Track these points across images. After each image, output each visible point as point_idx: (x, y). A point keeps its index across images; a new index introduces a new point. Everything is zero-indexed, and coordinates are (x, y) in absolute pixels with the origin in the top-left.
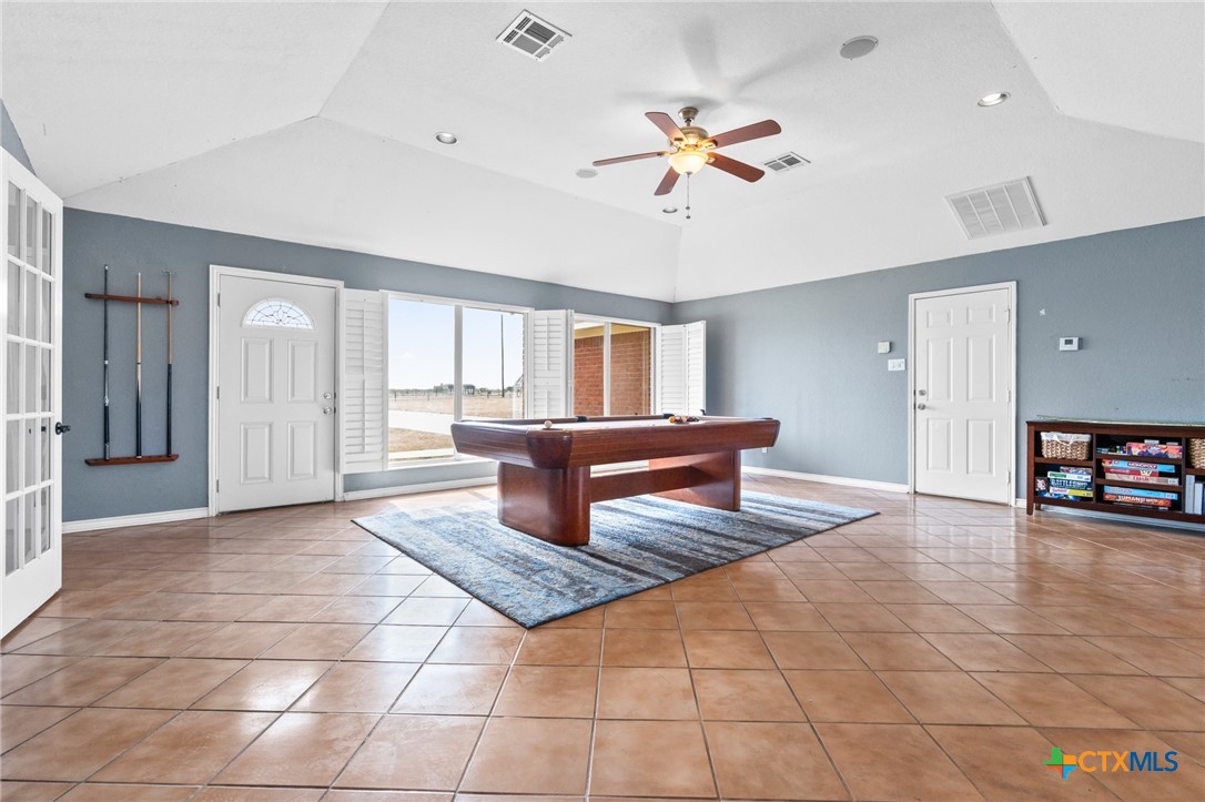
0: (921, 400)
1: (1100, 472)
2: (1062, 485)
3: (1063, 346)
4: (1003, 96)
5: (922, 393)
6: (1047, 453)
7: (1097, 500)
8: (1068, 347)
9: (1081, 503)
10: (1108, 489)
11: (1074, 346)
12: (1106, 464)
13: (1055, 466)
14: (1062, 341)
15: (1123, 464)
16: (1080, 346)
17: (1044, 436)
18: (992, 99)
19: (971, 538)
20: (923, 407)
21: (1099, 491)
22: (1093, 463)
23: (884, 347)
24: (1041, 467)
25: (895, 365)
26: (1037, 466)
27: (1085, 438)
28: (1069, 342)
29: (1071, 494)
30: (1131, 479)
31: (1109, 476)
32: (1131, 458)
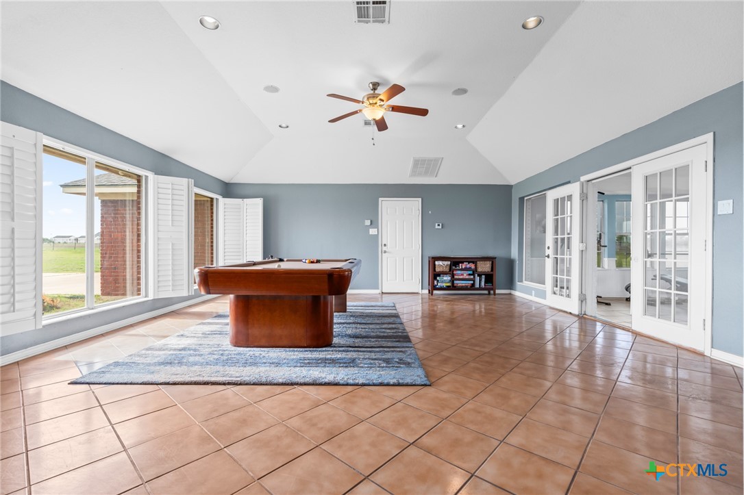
0: (384, 248)
1: (453, 276)
2: (442, 282)
3: (437, 227)
4: (464, 126)
5: (385, 245)
6: (438, 270)
7: (453, 287)
8: (439, 227)
9: (448, 288)
10: (455, 282)
11: (440, 227)
12: (455, 272)
13: (439, 275)
14: (437, 224)
15: (459, 272)
16: (442, 228)
17: (437, 263)
18: (460, 126)
19: (405, 309)
20: (385, 252)
21: (453, 283)
22: (451, 272)
23: (368, 223)
24: (435, 275)
25: (373, 231)
26: (434, 275)
27: (449, 263)
28: (439, 225)
29: (445, 285)
30: (461, 277)
31: (456, 277)
32: (462, 270)
